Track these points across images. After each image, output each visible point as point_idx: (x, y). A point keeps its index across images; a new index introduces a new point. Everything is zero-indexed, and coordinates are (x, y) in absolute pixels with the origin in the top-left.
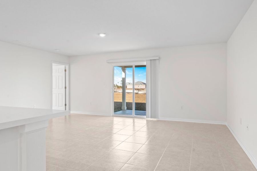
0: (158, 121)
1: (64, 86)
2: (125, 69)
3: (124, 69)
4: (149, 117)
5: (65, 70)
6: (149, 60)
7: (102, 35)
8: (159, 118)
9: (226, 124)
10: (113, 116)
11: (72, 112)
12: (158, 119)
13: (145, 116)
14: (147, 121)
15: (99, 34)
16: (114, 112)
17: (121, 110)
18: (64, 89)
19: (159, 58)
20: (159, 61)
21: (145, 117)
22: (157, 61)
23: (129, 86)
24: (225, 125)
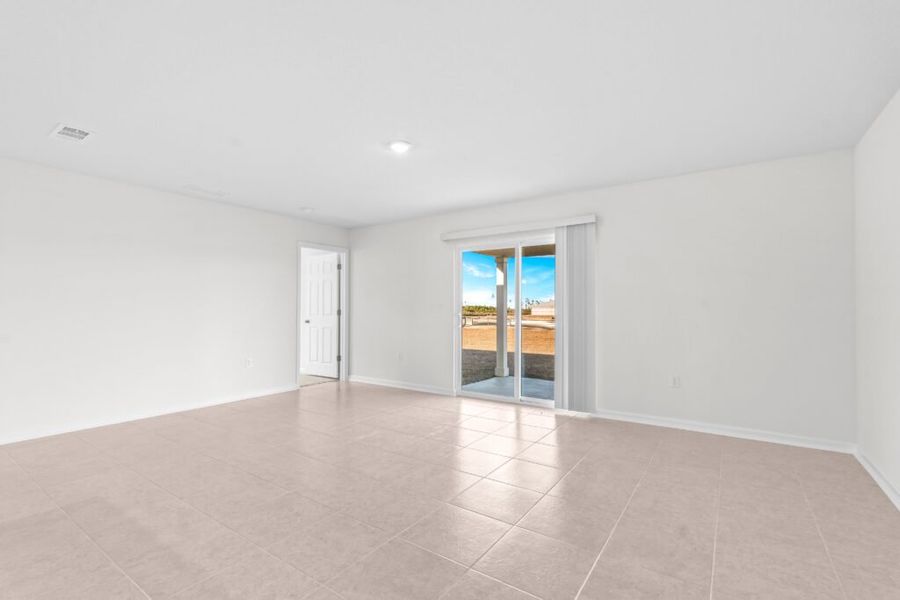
0: (593, 421)
1: (336, 310)
2: (506, 260)
3: (502, 263)
4: (563, 407)
5: (339, 267)
6: (563, 227)
7: (400, 149)
8: (594, 411)
9: (853, 450)
10: (459, 396)
11: (355, 379)
12: (594, 415)
13: (553, 402)
14: (557, 417)
15: (389, 144)
16: (463, 384)
17: (494, 376)
18: (336, 316)
19: (597, 218)
20: (597, 229)
21: (551, 403)
22: (591, 230)
23: (537, 310)
24: (852, 456)
